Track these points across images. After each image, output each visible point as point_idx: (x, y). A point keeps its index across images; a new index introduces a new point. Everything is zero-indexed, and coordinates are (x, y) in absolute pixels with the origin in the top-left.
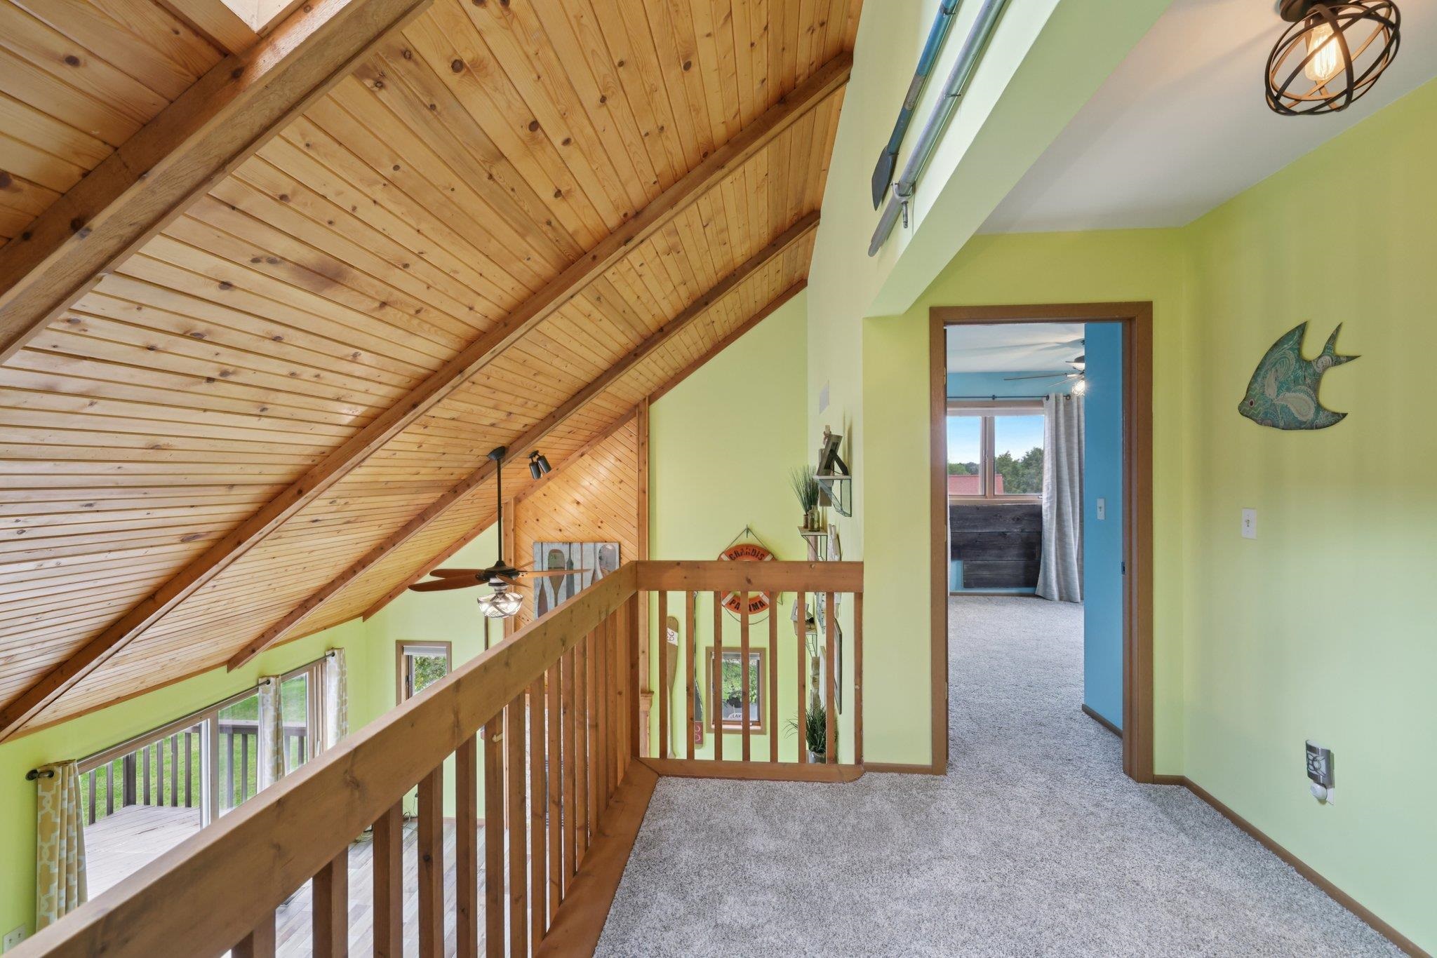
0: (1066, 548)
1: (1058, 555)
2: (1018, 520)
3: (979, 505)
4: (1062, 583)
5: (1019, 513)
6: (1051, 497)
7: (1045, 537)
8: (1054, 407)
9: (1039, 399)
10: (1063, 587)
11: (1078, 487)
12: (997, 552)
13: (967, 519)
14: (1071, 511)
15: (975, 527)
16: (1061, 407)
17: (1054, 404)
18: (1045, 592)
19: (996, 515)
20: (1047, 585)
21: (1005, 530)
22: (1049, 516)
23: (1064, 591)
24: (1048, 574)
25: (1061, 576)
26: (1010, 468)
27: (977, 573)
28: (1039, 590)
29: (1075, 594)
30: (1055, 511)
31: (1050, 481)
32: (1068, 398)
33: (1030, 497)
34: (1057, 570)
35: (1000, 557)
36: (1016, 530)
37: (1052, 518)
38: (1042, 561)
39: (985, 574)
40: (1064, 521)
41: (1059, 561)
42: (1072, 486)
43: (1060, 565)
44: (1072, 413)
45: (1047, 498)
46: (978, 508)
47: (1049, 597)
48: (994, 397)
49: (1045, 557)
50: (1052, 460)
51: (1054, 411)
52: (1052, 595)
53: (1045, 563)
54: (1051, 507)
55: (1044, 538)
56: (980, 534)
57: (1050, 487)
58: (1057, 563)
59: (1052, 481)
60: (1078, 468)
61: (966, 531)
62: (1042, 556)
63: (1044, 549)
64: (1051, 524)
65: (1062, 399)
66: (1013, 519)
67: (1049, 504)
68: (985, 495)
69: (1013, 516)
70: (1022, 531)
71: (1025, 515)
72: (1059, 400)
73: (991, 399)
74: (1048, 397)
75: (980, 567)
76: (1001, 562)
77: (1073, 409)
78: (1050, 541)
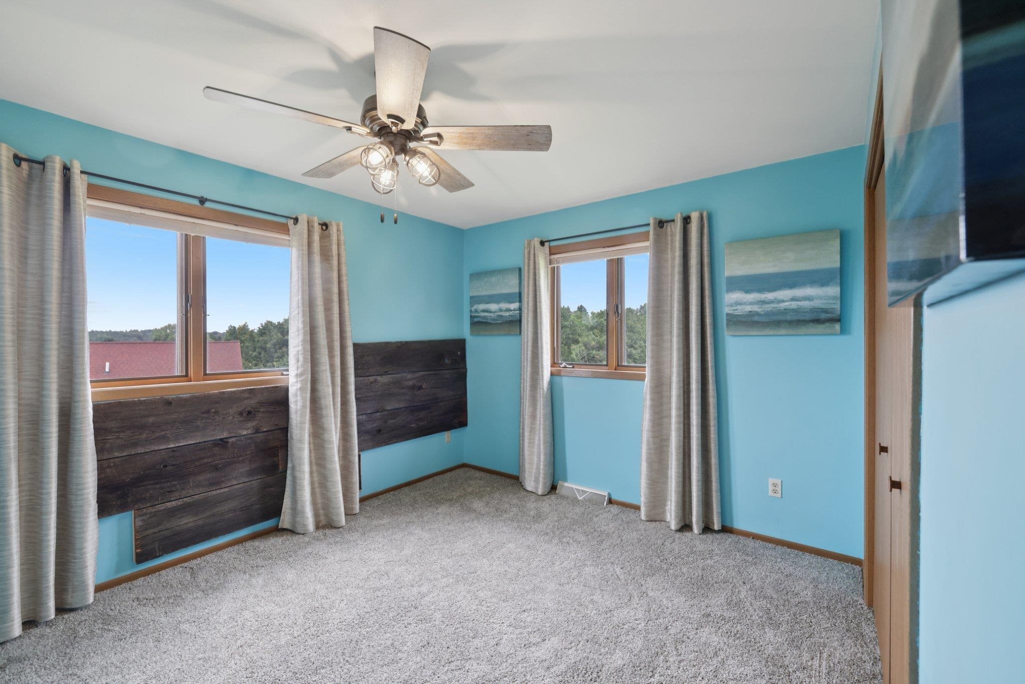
0: (323, 447)
1: (313, 458)
2: (250, 414)
3: (171, 396)
4: (319, 501)
5: (253, 402)
6: (301, 374)
7: (295, 437)
8: (306, 236)
9: (283, 220)
10: (320, 506)
11: (339, 357)
12: (208, 476)
13: (143, 427)
14: (331, 392)
15: (165, 439)
16: (316, 237)
17: (306, 232)
18: (294, 523)
19: (208, 412)
20: (296, 511)
21: (225, 435)
22: (300, 404)
23: (321, 512)
24: (299, 493)
25: (318, 490)
26: (247, 336)
27: (168, 526)
28: (285, 520)
29: (338, 514)
30: (308, 395)
31: (300, 348)
32: (324, 228)
33: (268, 376)
34: (312, 483)
35: (215, 484)
36: (245, 431)
37: (304, 406)
38: (289, 472)
39: (187, 522)
40: (321, 409)
41: (314, 468)
42: (331, 357)
43: (315, 475)
44: (331, 250)
45: (297, 375)
46: (168, 403)
47: (299, 530)
48: (202, 201)
49: (293, 468)
50: (304, 316)
51: (305, 241)
52: (305, 526)
53: (294, 478)
54: (302, 389)
55: (292, 438)
56: (173, 450)
57: (301, 359)
58: (311, 473)
59: (304, 349)
60: (339, 329)
61: (140, 450)
62: (289, 465)
63: (292, 454)
64: (303, 415)
65: (317, 228)
66: (241, 414)
67: (299, 385)
68: (187, 376)
69: (240, 409)
70: (257, 431)
71: (261, 404)
72: (313, 227)
73: (196, 202)
74: (296, 220)
75: (172, 513)
76: (218, 491)
77: (331, 245)
78: (301, 441)
